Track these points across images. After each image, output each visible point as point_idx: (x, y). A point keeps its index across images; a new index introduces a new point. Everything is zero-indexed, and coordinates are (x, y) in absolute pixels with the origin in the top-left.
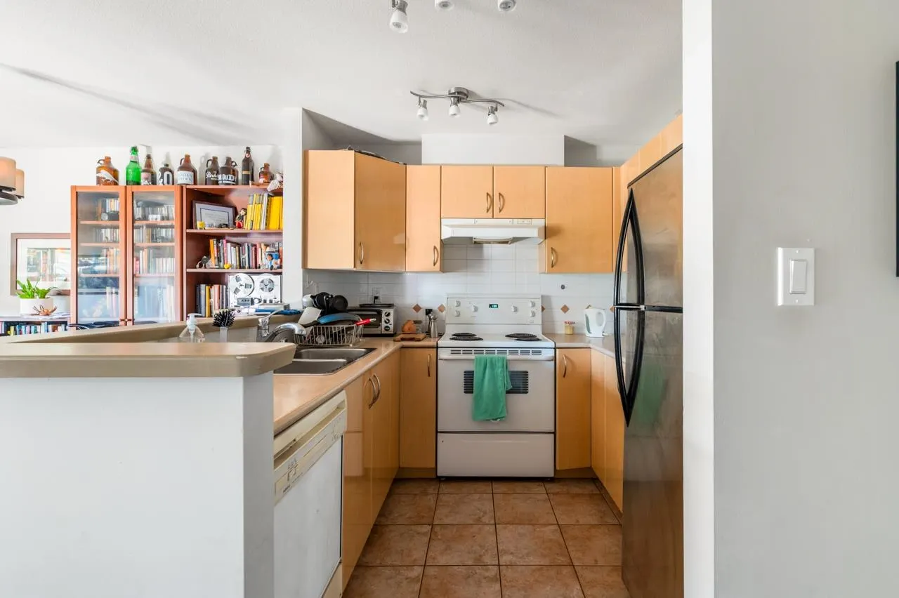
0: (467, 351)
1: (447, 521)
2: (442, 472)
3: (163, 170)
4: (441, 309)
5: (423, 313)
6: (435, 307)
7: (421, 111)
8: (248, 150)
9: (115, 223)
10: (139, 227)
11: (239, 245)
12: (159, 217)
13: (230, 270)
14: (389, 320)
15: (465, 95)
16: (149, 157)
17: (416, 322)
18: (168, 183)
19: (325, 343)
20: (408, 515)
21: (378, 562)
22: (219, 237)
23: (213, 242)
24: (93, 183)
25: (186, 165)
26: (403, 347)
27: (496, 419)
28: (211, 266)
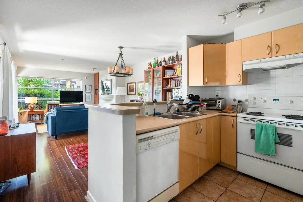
0: (252, 120)
1: (234, 190)
2: (239, 169)
3: (160, 63)
4: (246, 101)
5: (237, 102)
6: (243, 99)
7: (223, 21)
8: (177, 52)
9: (150, 78)
10: (155, 78)
11: (175, 80)
12: (159, 75)
13: (173, 88)
14: (220, 104)
15: (245, 6)
16: (157, 60)
17: (233, 106)
18: (161, 66)
19: (191, 110)
20: (218, 180)
21: (199, 190)
22: (171, 79)
23: (169, 80)
24: (148, 69)
25: (164, 61)
26: (221, 115)
27: (269, 155)
28: (169, 87)
